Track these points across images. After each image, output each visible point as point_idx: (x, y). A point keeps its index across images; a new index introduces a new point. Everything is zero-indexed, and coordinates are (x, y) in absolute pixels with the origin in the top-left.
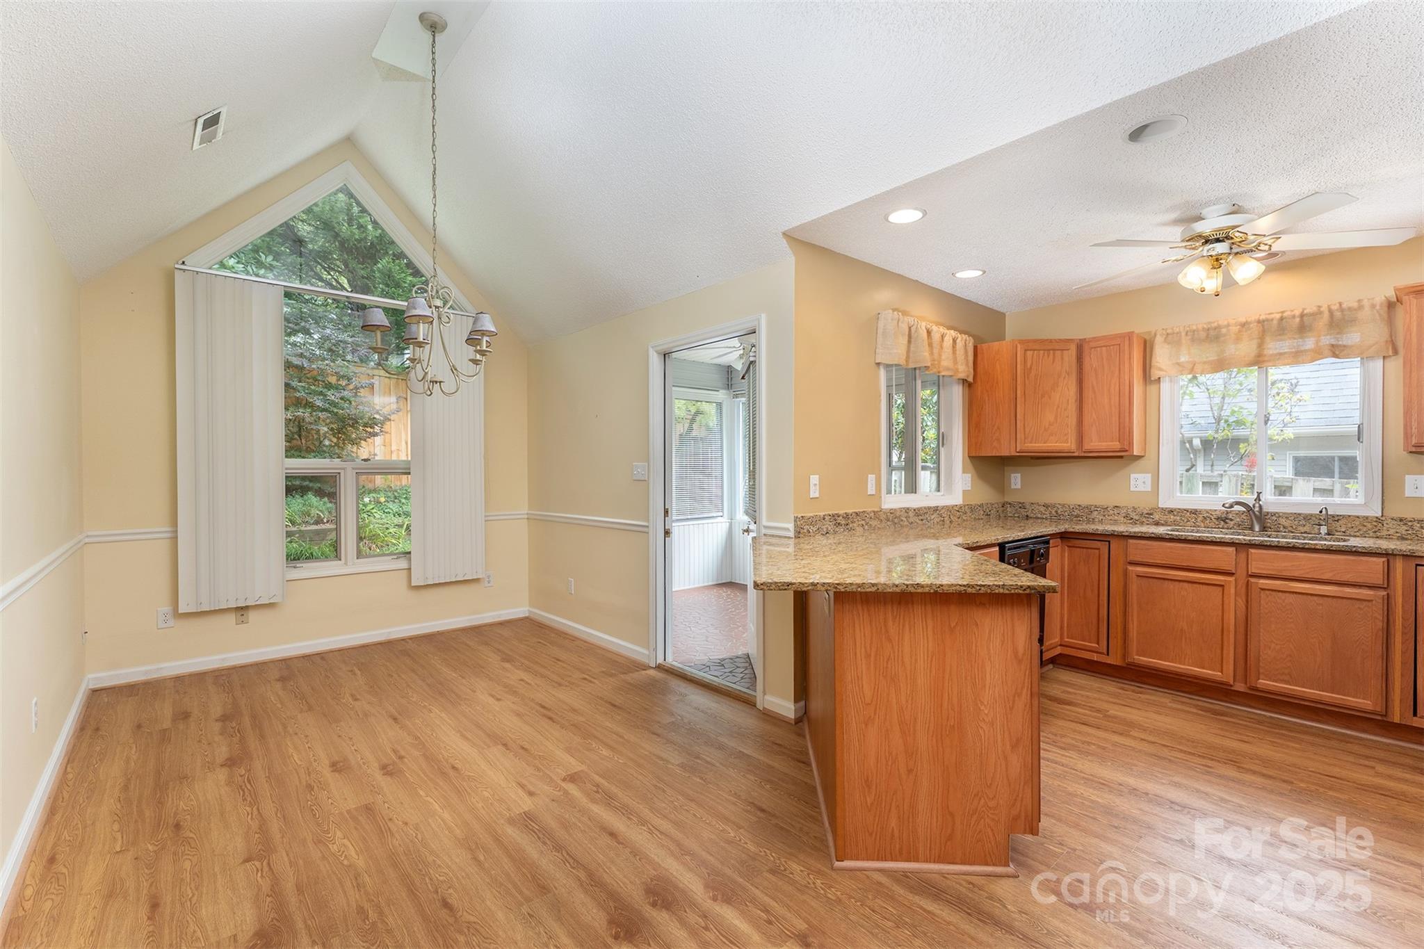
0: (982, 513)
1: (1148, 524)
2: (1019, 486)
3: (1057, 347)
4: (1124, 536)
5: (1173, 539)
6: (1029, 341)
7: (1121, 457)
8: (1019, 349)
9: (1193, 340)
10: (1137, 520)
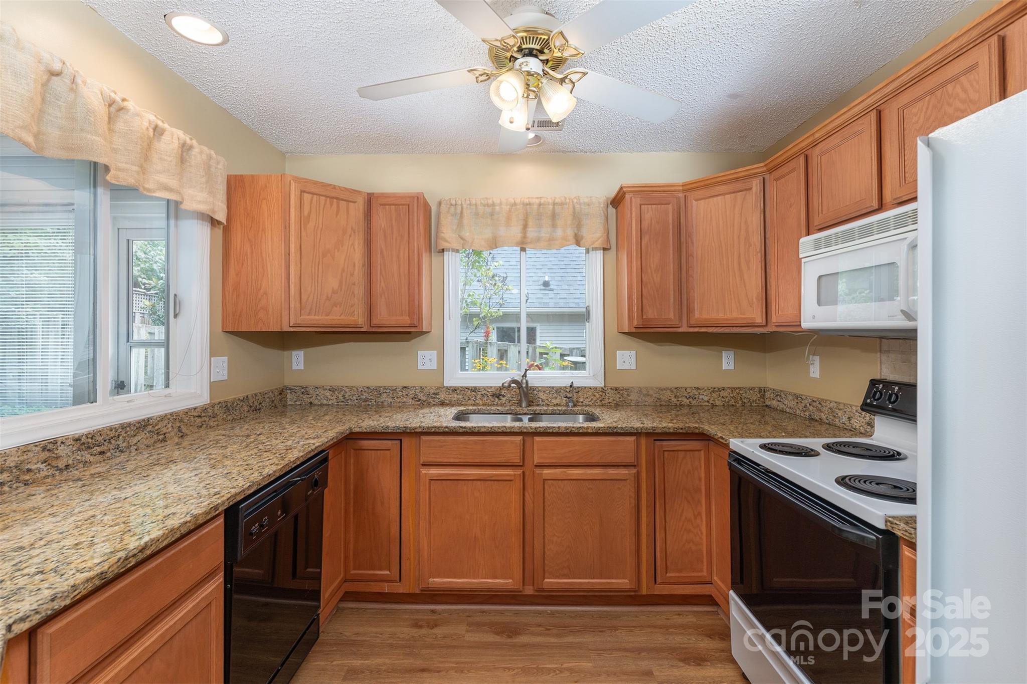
0: (246, 409)
2: (301, 367)
3: (341, 197)
4: (417, 432)
5: (467, 432)
6: (307, 181)
7: (409, 333)
8: (293, 188)
10: (424, 402)
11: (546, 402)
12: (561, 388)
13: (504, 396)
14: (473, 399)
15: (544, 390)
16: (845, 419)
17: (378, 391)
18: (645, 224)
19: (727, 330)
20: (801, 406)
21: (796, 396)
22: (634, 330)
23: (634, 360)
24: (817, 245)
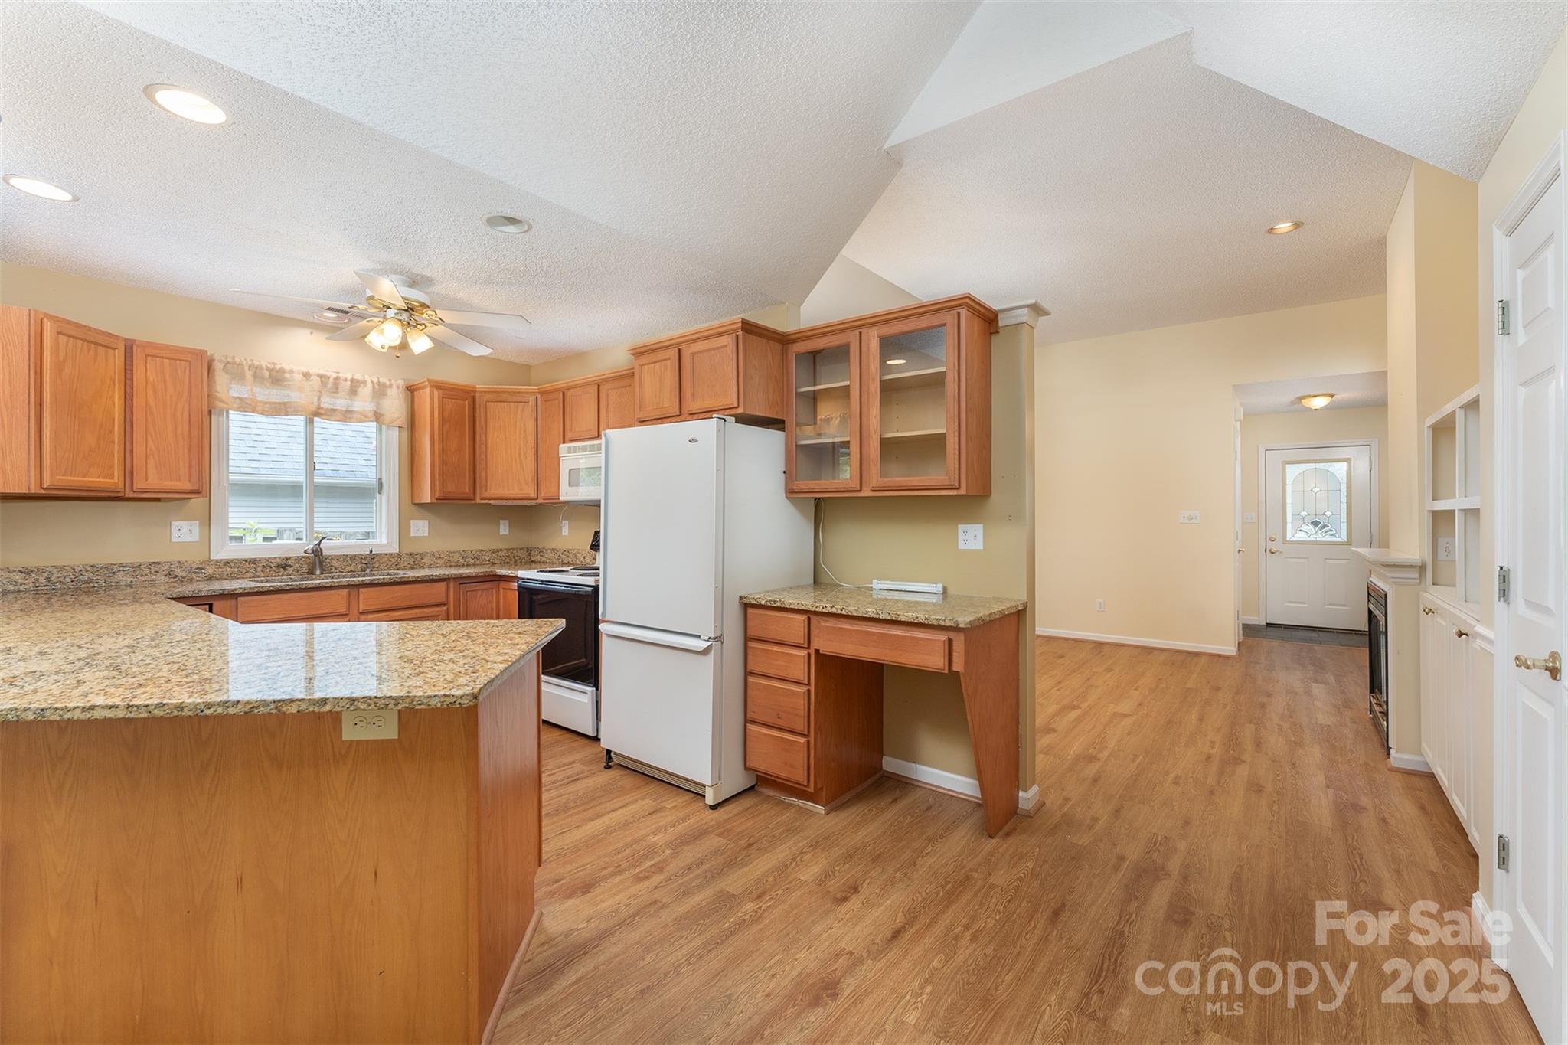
1: (198, 581)
3: (101, 342)
4: (235, 594)
5: (294, 589)
9: (255, 376)
10: (184, 578)
11: (340, 569)
12: (355, 555)
13: (291, 566)
14: (253, 570)
15: (338, 558)
16: (582, 559)
17: (110, 570)
18: (446, 414)
19: (510, 503)
20: (556, 556)
21: (553, 550)
22: (435, 501)
23: (426, 529)
24: (569, 450)
